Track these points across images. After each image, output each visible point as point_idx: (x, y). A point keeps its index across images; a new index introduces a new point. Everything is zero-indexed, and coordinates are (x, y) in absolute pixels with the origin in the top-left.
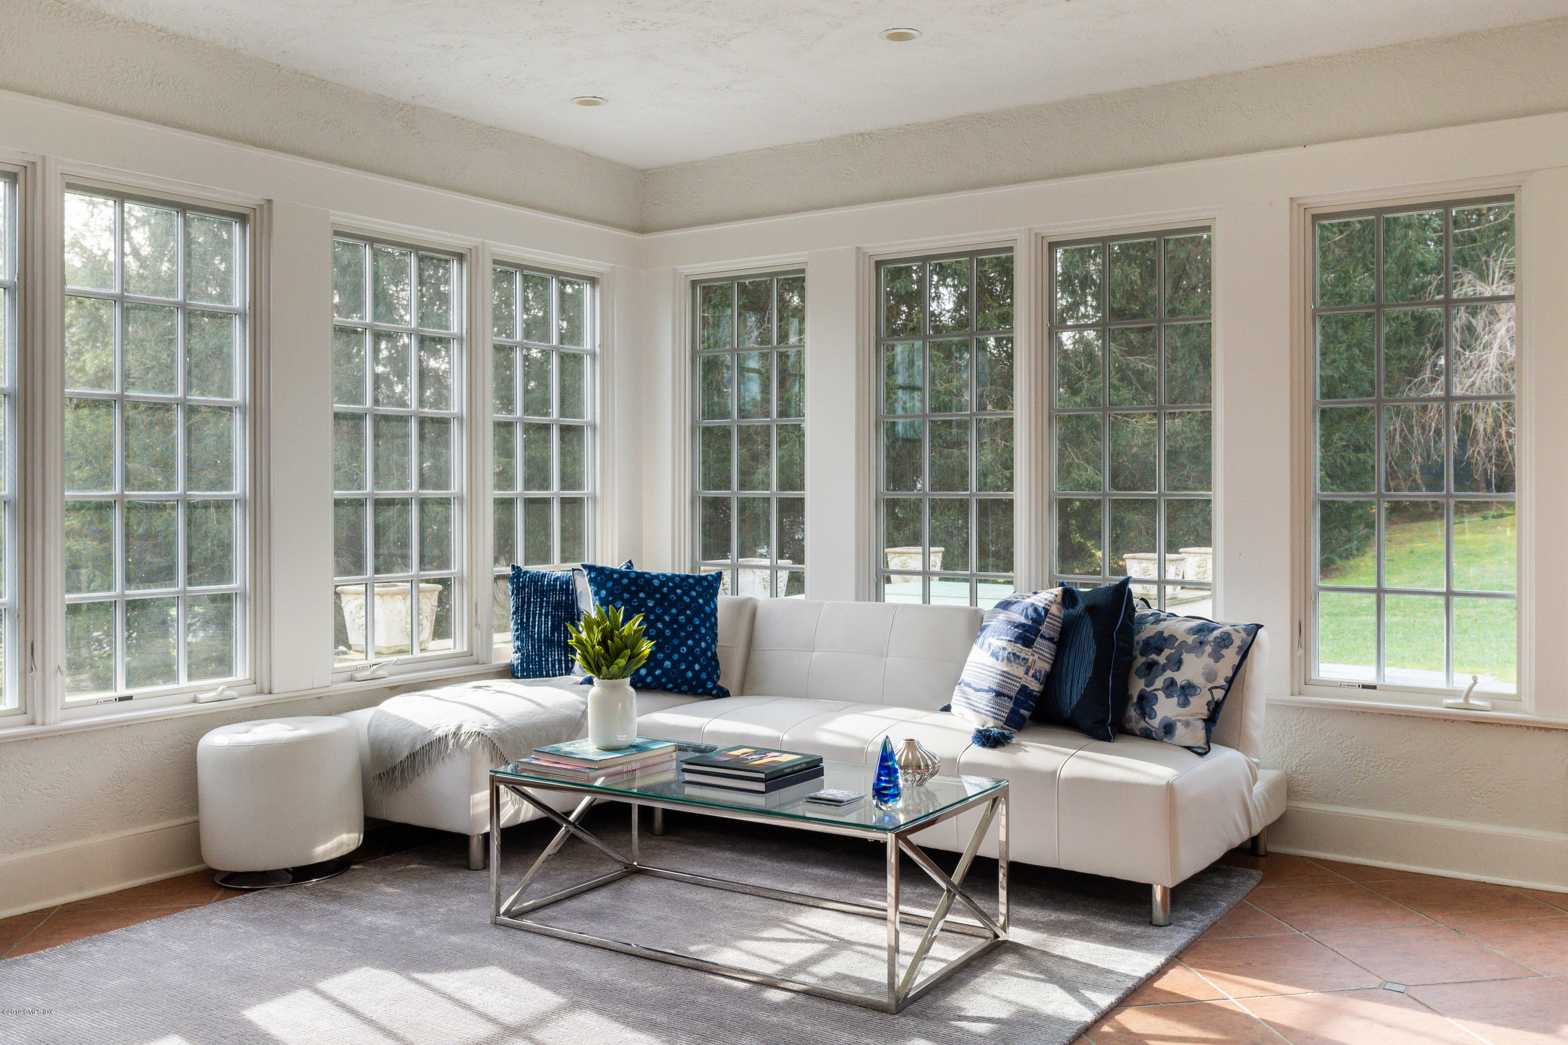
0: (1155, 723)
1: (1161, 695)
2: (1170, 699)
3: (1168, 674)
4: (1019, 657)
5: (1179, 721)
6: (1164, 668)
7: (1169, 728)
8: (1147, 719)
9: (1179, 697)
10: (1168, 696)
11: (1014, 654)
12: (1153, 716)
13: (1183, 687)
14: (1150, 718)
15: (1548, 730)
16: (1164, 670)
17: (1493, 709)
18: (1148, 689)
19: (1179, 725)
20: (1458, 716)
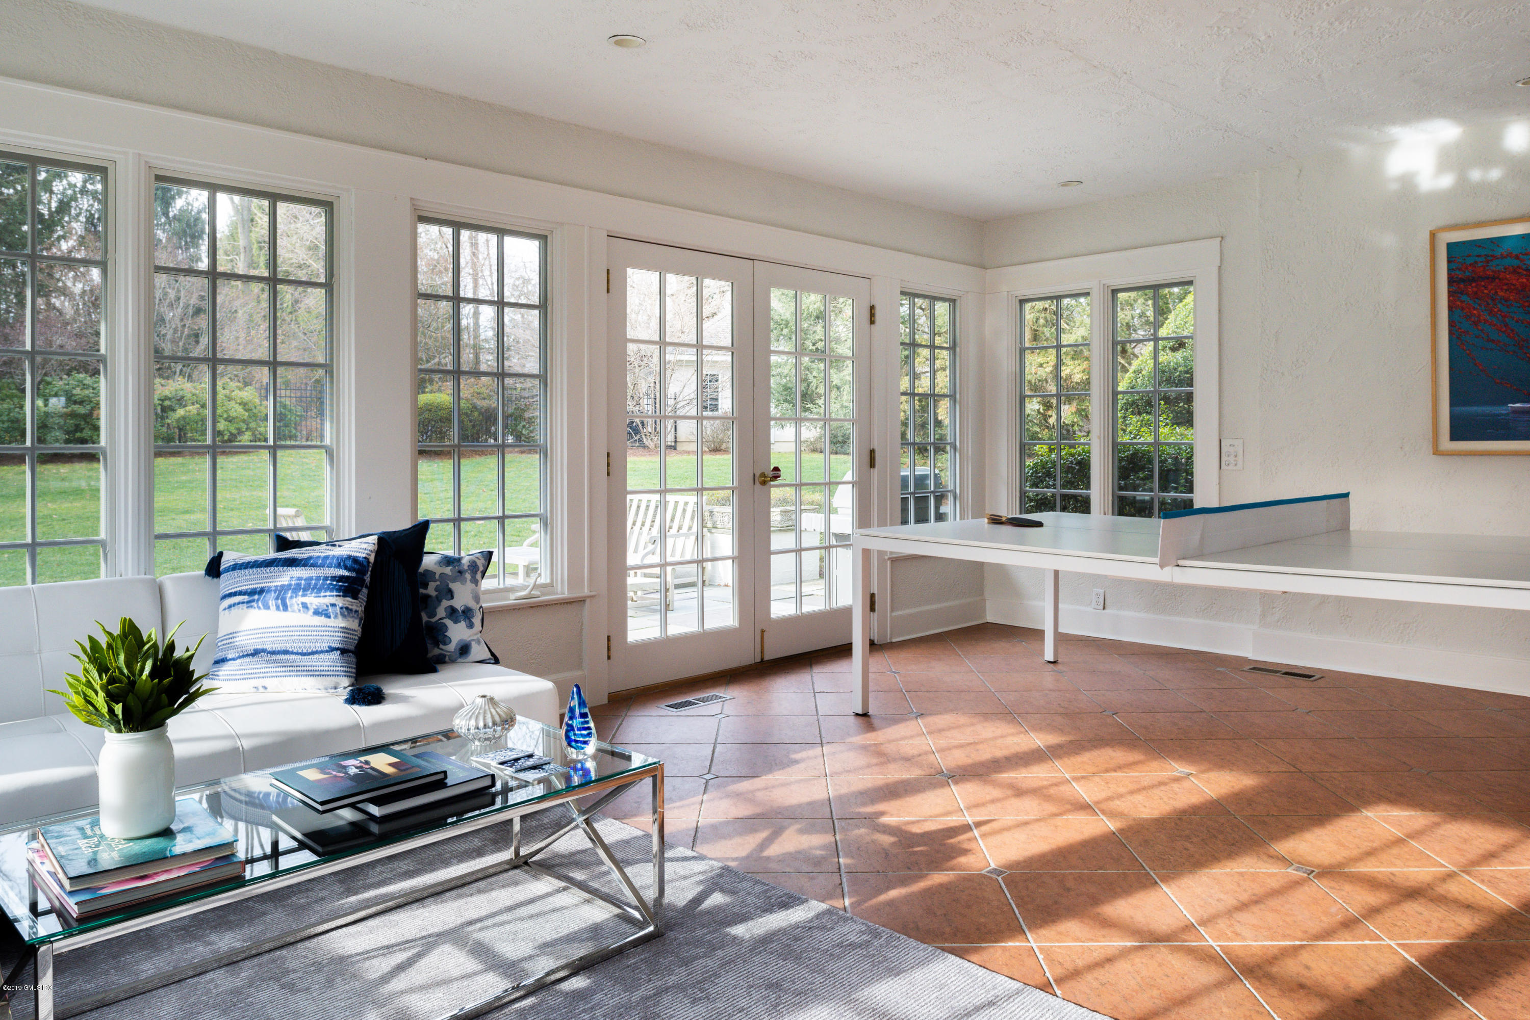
0: (452, 647)
1: (448, 622)
2: (459, 624)
3: (445, 603)
4: (351, 610)
5: (473, 640)
6: (439, 600)
7: (464, 650)
8: (441, 646)
9: (464, 620)
10: (456, 621)
11: (347, 608)
12: (447, 641)
13: (463, 612)
14: (445, 644)
15: (571, 603)
16: (440, 601)
17: (543, 595)
18: (434, 620)
19: (474, 645)
20: (522, 604)
